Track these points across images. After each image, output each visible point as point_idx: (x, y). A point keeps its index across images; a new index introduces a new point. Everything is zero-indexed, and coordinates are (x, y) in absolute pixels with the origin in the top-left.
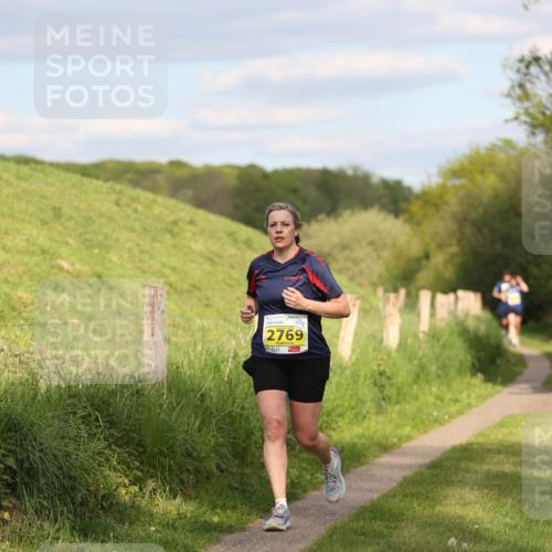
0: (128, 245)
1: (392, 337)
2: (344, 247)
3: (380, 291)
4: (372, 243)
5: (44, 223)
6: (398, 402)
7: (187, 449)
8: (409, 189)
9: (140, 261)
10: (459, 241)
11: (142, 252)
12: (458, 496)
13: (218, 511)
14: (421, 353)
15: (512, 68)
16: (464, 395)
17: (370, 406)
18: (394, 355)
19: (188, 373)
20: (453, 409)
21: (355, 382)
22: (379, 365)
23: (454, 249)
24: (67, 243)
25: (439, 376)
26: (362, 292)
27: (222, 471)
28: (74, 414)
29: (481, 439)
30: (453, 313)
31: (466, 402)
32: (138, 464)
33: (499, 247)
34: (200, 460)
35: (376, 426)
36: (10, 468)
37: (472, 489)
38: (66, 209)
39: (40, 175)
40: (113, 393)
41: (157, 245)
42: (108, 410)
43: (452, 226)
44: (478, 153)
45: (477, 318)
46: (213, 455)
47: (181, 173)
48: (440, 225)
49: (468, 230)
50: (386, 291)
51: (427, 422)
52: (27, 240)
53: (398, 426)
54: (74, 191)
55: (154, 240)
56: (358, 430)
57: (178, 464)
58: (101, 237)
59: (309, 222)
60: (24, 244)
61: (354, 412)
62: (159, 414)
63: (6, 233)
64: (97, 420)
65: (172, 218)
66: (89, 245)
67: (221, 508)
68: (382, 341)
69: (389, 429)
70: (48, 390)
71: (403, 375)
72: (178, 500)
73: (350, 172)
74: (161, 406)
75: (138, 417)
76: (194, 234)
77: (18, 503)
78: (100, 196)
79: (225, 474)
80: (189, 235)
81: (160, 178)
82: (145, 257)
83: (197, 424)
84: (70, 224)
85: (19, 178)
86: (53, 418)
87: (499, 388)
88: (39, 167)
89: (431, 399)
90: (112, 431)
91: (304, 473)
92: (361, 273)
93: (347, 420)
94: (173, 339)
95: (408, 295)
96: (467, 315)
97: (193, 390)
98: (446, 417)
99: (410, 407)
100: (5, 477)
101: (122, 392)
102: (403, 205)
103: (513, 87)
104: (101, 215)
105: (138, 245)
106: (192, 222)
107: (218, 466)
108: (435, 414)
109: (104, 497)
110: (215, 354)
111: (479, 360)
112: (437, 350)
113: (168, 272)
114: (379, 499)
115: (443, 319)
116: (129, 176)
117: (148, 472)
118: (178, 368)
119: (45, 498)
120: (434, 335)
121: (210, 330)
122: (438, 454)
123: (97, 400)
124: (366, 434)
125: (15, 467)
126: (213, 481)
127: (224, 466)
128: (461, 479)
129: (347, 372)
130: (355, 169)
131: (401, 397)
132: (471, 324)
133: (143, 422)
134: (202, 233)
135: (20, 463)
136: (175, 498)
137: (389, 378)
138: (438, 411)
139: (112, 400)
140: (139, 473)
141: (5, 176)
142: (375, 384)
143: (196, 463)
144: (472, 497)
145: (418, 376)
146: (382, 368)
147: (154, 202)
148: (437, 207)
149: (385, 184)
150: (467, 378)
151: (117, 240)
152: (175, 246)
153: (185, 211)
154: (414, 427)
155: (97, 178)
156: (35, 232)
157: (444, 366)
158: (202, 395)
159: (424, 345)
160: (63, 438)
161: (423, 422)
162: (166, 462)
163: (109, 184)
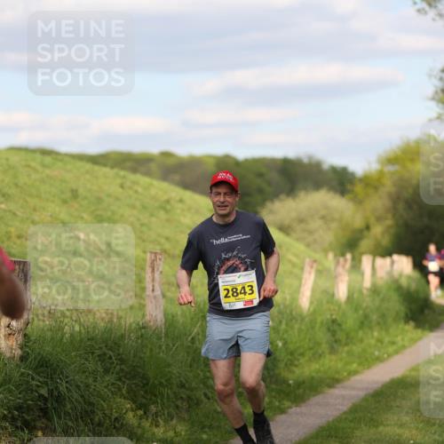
0: (131, 219)
1: (342, 292)
2: (301, 221)
3: (331, 256)
4: (323, 218)
5: (65, 202)
6: (346, 344)
7: (181, 381)
8: (353, 174)
9: (142, 232)
10: (394, 216)
11: (142, 225)
12: (396, 418)
13: (207, 430)
14: (364, 305)
15: (435, 77)
16: (399, 338)
17: (325, 347)
18: (343, 306)
19: (181, 321)
20: (391, 349)
21: (313, 328)
22: (332, 315)
23: (389, 222)
24: (82, 218)
25: (379, 324)
26: (317, 256)
27: (209, 399)
28: (93, 353)
29: (413, 373)
30: (390, 273)
31: (400, 343)
32: (142, 393)
33: (426, 220)
34: (192, 390)
35: (330, 363)
36: (43, 396)
37: (407, 413)
38: (81, 191)
39: (60, 164)
40: (122, 336)
41: (154, 219)
42: (118, 350)
43: (388, 203)
44: (408, 144)
45: (409, 277)
46: (201, 386)
47: (170, 161)
48: (378, 202)
49: (401, 206)
50: (335, 256)
51: (369, 359)
52: (51, 216)
53: (347, 363)
54: (88, 177)
55: (152, 215)
56: (315, 366)
57: (175, 393)
58: (109, 214)
59: (272, 200)
60: (49, 219)
61: (312, 351)
62: (159, 353)
63: (35, 210)
64: (110, 358)
65: (165, 198)
66: (100, 219)
67: (209, 428)
68: (333, 295)
69: (340, 365)
70: (72, 335)
71: (350, 322)
72: (174, 422)
73: (306, 160)
74: (160, 347)
75: (143, 355)
76: (183, 210)
77: (49, 424)
78: (108, 180)
79: (211, 401)
80: (178, 211)
81: (153, 166)
82: (144, 229)
83: (189, 361)
84: (85, 203)
85: (44, 166)
86: (76, 356)
87: (426, 333)
88: (60, 157)
89: (373, 342)
90: (123, 367)
91: (274, 400)
92: (315, 241)
93: (307, 358)
94: (169, 294)
95: (353, 259)
96: (401, 275)
97: (185, 334)
98: (386, 356)
99: (357, 349)
100: (39, 403)
101: (129, 336)
102: (349, 187)
103: (436, 92)
104: (109, 196)
105: (139, 220)
106: (181, 201)
107: (205, 395)
108: (377, 353)
109: (116, 419)
110: (202, 306)
111: (411, 310)
112: (377, 303)
113: (163, 241)
114: (333, 421)
115: (382, 278)
116: (128, 164)
117: (151, 399)
118: (173, 317)
119: (71, 420)
120: (375, 290)
121: (197, 287)
122: (380, 385)
123: (109, 342)
124: (322, 369)
125: (46, 395)
126: (202, 406)
127: (210, 395)
128: (398, 404)
129: (307, 319)
130: (310, 158)
131: (349, 339)
132: (404, 282)
133: (146, 359)
134: (189, 209)
135: (51, 392)
136: (172, 419)
137: (340, 325)
138: (379, 351)
139: (122, 343)
140: (144, 401)
141: (33, 164)
142: (329, 329)
143: (188, 392)
144: (408, 419)
145: (362, 323)
146: (334, 317)
147: (151, 185)
148: (376, 188)
149: (334, 170)
150: (401, 325)
151: (122, 216)
152: (168, 220)
153: (175, 192)
154: (360, 364)
155: (105, 165)
156: (57, 209)
157: (383, 316)
158: (193, 339)
159: (368, 299)
160: (84, 372)
161: (367, 360)
162: (166, 391)
163: (115, 170)
